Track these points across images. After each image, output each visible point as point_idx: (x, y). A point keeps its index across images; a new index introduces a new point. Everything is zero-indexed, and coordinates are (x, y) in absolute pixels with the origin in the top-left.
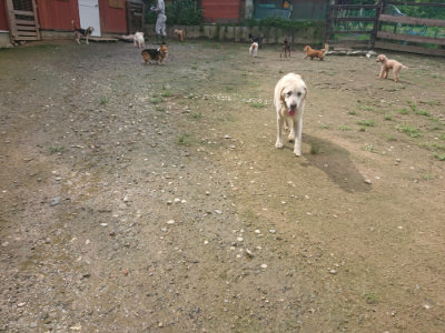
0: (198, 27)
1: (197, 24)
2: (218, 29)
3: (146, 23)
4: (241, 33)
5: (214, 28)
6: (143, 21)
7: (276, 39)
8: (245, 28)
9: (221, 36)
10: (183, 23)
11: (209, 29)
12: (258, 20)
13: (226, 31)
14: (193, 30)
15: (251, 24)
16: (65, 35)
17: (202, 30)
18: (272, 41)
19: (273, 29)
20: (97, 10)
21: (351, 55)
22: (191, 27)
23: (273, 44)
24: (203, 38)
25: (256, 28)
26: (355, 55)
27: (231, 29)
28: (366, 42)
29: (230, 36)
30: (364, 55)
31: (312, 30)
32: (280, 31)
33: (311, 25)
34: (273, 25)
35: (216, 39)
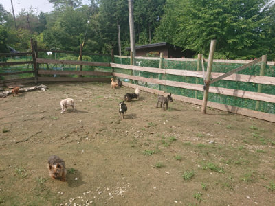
21: (29, 91)
26: (33, 90)
28: (33, 78)
30: (40, 89)
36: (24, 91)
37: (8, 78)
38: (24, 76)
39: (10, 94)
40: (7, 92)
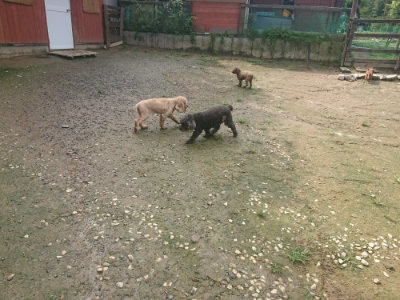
0: (187, 37)
1: (188, 33)
2: (213, 40)
3: (124, 30)
4: (241, 45)
5: (207, 39)
6: (122, 27)
7: (283, 53)
8: (245, 41)
9: (216, 48)
10: (170, 32)
11: (202, 40)
12: (260, 31)
13: (222, 42)
14: (182, 40)
15: (253, 36)
16: (28, 50)
17: (193, 41)
18: (278, 55)
19: (279, 42)
20: (69, 15)
21: (385, 80)
22: (180, 37)
23: (279, 59)
24: (195, 50)
25: (259, 40)
26: (391, 80)
27: (228, 40)
29: (227, 48)
31: (325, 45)
32: (288, 44)
33: (324, 40)
34: (279, 37)
35: (210, 51)
36: (377, 79)
37: (356, 55)
38: (379, 57)
39: (359, 78)
40: (356, 75)
